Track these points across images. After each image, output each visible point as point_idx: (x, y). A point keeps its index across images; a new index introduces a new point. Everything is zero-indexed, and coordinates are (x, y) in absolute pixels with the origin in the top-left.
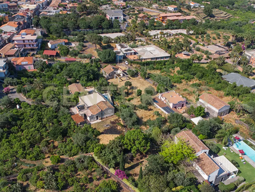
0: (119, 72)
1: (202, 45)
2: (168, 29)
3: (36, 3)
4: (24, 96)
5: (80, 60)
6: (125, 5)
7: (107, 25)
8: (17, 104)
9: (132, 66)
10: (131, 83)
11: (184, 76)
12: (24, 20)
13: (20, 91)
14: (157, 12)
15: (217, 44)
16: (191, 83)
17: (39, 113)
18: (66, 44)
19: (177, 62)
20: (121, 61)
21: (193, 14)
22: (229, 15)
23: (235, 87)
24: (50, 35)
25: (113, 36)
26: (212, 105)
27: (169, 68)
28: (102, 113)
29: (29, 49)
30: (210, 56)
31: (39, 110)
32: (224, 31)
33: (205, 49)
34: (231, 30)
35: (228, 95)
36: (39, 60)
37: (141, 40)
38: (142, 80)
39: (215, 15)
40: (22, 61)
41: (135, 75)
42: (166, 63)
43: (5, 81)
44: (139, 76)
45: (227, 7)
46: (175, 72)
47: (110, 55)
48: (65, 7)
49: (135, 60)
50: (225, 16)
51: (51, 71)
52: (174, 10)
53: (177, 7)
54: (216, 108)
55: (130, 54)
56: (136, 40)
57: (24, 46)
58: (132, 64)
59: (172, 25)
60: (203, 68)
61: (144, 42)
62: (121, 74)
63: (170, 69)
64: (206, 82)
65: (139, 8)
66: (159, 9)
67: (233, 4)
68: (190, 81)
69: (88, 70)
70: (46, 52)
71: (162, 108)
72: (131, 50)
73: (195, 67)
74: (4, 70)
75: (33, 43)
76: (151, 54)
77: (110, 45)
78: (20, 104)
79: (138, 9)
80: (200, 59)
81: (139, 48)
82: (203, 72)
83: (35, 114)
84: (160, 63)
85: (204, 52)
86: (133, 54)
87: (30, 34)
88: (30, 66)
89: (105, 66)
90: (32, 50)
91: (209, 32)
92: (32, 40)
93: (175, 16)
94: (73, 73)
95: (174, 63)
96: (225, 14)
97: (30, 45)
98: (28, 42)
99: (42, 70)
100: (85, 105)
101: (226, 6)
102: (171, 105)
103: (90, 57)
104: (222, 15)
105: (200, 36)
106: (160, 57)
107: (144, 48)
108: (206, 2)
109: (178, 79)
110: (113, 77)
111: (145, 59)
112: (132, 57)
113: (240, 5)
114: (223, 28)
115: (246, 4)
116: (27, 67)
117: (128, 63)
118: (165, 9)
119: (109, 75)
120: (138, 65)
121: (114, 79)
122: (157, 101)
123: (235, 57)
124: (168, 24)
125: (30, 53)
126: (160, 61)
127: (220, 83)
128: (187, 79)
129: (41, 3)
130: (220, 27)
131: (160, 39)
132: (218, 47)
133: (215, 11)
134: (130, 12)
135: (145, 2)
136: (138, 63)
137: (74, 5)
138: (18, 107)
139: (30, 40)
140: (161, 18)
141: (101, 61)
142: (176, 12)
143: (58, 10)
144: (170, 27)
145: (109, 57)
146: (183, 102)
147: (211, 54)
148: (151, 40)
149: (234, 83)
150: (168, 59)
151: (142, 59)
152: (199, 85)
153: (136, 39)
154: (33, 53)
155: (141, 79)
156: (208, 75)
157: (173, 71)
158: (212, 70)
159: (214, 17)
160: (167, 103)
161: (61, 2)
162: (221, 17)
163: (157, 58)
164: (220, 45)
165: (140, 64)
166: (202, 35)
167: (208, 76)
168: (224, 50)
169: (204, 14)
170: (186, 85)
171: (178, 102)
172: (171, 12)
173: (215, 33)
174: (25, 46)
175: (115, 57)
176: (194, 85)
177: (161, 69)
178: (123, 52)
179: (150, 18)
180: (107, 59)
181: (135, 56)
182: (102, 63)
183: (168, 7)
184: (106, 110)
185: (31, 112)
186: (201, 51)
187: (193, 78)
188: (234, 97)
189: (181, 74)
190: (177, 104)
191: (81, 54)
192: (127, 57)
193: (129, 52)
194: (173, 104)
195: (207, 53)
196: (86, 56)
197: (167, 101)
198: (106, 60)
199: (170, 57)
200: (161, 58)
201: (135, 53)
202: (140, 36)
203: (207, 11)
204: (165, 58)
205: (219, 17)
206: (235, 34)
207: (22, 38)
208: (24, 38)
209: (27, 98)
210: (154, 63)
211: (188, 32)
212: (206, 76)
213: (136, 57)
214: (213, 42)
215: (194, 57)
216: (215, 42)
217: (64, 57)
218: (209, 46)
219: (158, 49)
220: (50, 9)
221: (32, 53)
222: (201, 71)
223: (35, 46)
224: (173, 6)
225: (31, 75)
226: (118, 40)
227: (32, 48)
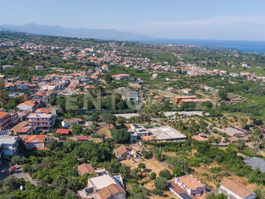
0: (132, 152)
1: (219, 127)
2: (183, 110)
3: (55, 84)
4: (30, 176)
5: (93, 139)
6: (140, 87)
7: (121, 106)
8: (21, 185)
9: (146, 146)
10: (145, 165)
11: (202, 159)
12: (42, 100)
13: (26, 171)
14: (171, 95)
15: (235, 127)
16: (210, 167)
17: (43, 196)
18: (80, 123)
19: (193, 144)
20: (134, 142)
21: (208, 97)
22: (245, 99)
23: (259, 173)
24: (65, 114)
25: (127, 116)
26: (235, 193)
27: (185, 150)
28: (112, 197)
29: (42, 127)
30: (228, 139)
31: (43, 192)
32: (241, 114)
33: (223, 132)
34: (248, 114)
35: (252, 182)
36: (51, 139)
37: (155, 121)
38: (157, 162)
39: (230, 99)
40: (33, 139)
41: (149, 156)
42: (182, 145)
43: (12, 160)
44: (154, 157)
45: (242, 92)
46: (192, 155)
47: (123, 135)
48: (82, 89)
49: (150, 141)
50: (241, 99)
51: (62, 150)
52: (189, 93)
53: (192, 91)
54: (240, 196)
55: (144, 134)
56: (151, 121)
57: (37, 124)
58: (146, 145)
59: (187, 107)
60: (222, 151)
61: (159, 123)
62: (135, 156)
63: (187, 151)
64: (226, 166)
65: (154, 90)
66: (174, 92)
67: (248, 89)
68: (209, 165)
69: (100, 149)
70: (59, 131)
71: (180, 194)
72: (145, 131)
73: (213, 149)
74: (13, 147)
75: (47, 121)
76: (167, 135)
77: (124, 125)
78: (24, 185)
79: (153, 92)
80: (218, 142)
81: (153, 129)
82: (223, 155)
83: (38, 196)
84: (176, 144)
85: (221, 135)
86: (147, 134)
87: (45, 113)
88: (41, 144)
89: (118, 147)
90: (45, 128)
91: (225, 114)
92: (46, 119)
93: (190, 98)
94: (84, 152)
95: (190, 145)
96: (241, 98)
97: (43, 123)
98: (42, 120)
99: (52, 149)
100: (94, 188)
101: (240, 91)
102: (189, 192)
103: (103, 137)
104: (238, 99)
105: (216, 119)
106: (175, 139)
107: (159, 129)
108: (220, 87)
109: (196, 162)
110: (126, 158)
111: (160, 140)
112: (146, 138)
113: (255, 89)
114: (240, 111)
115: (261, 89)
116: (37, 146)
117: (142, 144)
118: (180, 92)
119: (122, 156)
120: (153, 146)
121: (127, 160)
122: (173, 186)
123: (256, 140)
124: (183, 106)
125: (42, 131)
126: (175, 142)
127: (243, 167)
128: (206, 163)
129: (60, 84)
130: (236, 109)
131: (175, 120)
132: (236, 130)
133: (230, 95)
134: (145, 93)
135: (161, 85)
136: (152, 144)
137: (91, 86)
138: (21, 188)
139: (44, 118)
140: (176, 100)
141: (114, 141)
142: (190, 95)
143: (75, 91)
144: (185, 109)
145: (122, 137)
146: (202, 188)
147: (229, 137)
148: (166, 121)
149: (258, 169)
150: (184, 141)
151: (157, 140)
152: (219, 170)
153: (151, 119)
154: (46, 131)
155: (155, 161)
156: (227, 159)
157: (189, 153)
158: (231, 153)
159: (229, 100)
160: (185, 188)
161: (79, 84)
162: (236, 101)
163: (172, 140)
164: (239, 128)
165: (155, 145)
166: (218, 117)
167: (229, 159)
168: (243, 133)
169: (219, 98)
170: (204, 169)
171: (197, 188)
172: (185, 94)
173: (232, 116)
174: (39, 124)
175: (129, 137)
176: (213, 170)
177: (177, 151)
178: (137, 133)
179: (165, 100)
180: (121, 139)
181: (149, 136)
182: (115, 143)
183: (183, 90)
184: (117, 194)
185: (34, 194)
186: (219, 133)
187: (212, 162)
188: (259, 185)
189: (199, 156)
190: (196, 190)
191: (94, 133)
192: (141, 137)
193: (143, 132)
194: (191, 190)
195: (225, 135)
196: (99, 135)
197: (184, 186)
198: (119, 140)
199: (186, 138)
200: (177, 139)
201: (150, 134)
202: (154, 117)
203: (221, 95)
204: (181, 140)
205: (234, 101)
206: (253, 117)
207: (37, 116)
208: (39, 116)
209: (32, 179)
210: (170, 144)
211: (203, 114)
212: (226, 159)
213: (151, 138)
214: (231, 125)
215: (211, 140)
216: (232, 124)
217: (76, 136)
218: (227, 129)
219: (174, 131)
220: (68, 90)
221: (44, 131)
222: (220, 155)
223: (49, 124)
224: (188, 89)
225: (40, 154)
226: (132, 120)
227: (45, 126)
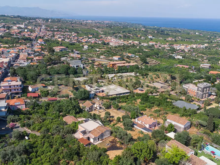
0: (95, 106)
1: (149, 83)
2: (119, 73)
3: (7, 57)
4: (28, 129)
5: (60, 99)
6: (80, 57)
7: (72, 72)
8: (25, 136)
9: (103, 101)
10: (109, 112)
11: (146, 105)
12: (2, 71)
13: (24, 126)
14: (106, 61)
15: (159, 82)
16: (153, 110)
17: (49, 141)
18: (44, 87)
19: (136, 96)
20: (93, 98)
21: (133, 62)
22: (158, 62)
23: (186, 110)
24: (27, 82)
25: (81, 79)
26: (178, 122)
27: (132, 101)
28: (102, 135)
29: (14, 93)
30: (158, 90)
31: (48, 138)
32: (160, 72)
33: (153, 86)
34: (165, 72)
35: (183, 116)
37: (102, 81)
38: (115, 111)
39: (148, 62)
40: (15, 102)
41: (109, 107)
42: (128, 97)
43: (8, 119)
44: (112, 108)
45: (154, 57)
46: (138, 103)
47: (85, 93)
48: (32, 60)
49: (104, 96)
50: (156, 62)
51: (41, 108)
52: (119, 59)
53: (121, 57)
54: (182, 124)
55: (99, 92)
56: (99, 82)
57: (9, 90)
58: (103, 99)
59: (121, 70)
60: (157, 98)
61: (106, 83)
62: (98, 108)
63: (133, 101)
64: (163, 108)
65: (91, 58)
66: (107, 59)
67: (158, 55)
68: (152, 109)
69: (74, 105)
70: (29, 95)
71: (142, 128)
72: (99, 89)
73: (151, 98)
74: (5, 109)
75: (18, 88)
76: (115, 91)
77: (81, 86)
78: (28, 136)
79: (91, 60)
80: (153, 92)
81: (103, 87)
83: (45, 141)
84: (123, 97)
85: (152, 88)
86: (101, 92)
87: (15, 81)
88: (22, 106)
89: (84, 102)
91: (150, 74)
92: (17, 86)
93: (122, 63)
95: (134, 97)
96: (156, 61)
97: (15, 90)
98: (13, 87)
99: (34, 109)
100: (86, 130)
101: (153, 56)
102: (147, 126)
103: (67, 96)
104: (154, 62)
105: (145, 77)
106: (122, 93)
107: (108, 87)
108: (139, 54)
109: (143, 107)
110: (92, 110)
111: (111, 95)
112: (101, 95)
113: (163, 55)
114: (159, 71)
115: (167, 54)
116: (19, 107)
117: (99, 99)
118: (111, 59)
119: (89, 109)
120: (108, 100)
121: (92, 112)
122: (136, 124)
123: (177, 89)
124: (119, 69)
125: (15, 97)
126: (123, 96)
127: (174, 108)
128: (150, 107)
129: (12, 57)
130: (156, 70)
131: (116, 80)
132: (160, 84)
133: (148, 59)
134: (85, 62)
135: (94, 54)
136: (107, 99)
137: (40, 58)
139: (16, 85)
140: (111, 65)
141: (77, 99)
142: (121, 61)
143: (28, 62)
144: (120, 71)
145: (84, 95)
146: (155, 123)
147: (158, 89)
148: (111, 82)
149: (184, 107)
150: (129, 94)
151: (109, 96)
152: (159, 111)
153: (98, 81)
154: (19, 96)
155: (114, 110)
156: (162, 103)
157: (136, 102)
158: (164, 99)
159: (148, 63)
160: (144, 125)
161: (28, 56)
162: (153, 63)
163: (120, 94)
164: (162, 83)
165: (109, 99)
166: (147, 76)
167: (163, 104)
168: (166, 86)
169: (141, 62)
170: (150, 111)
171: (152, 123)
172: (116, 61)
173: (155, 74)
174: (11, 90)
175: (89, 95)
176: (156, 111)
177: (126, 102)
178: (93, 91)
179: (104, 66)
180: (83, 97)
181: (103, 93)
182: (79, 100)
183: (114, 57)
184: (105, 132)
185: (41, 140)
186: (150, 87)
187: (153, 106)
188: (187, 117)
189: (143, 104)
190: (152, 125)
191: (59, 94)
192: (97, 94)
193: (98, 90)
194: (149, 125)
195: (155, 88)
196: (64, 95)
197: (143, 123)
198: (82, 97)
199: (130, 92)
200: (124, 93)
201: (103, 91)
202: (100, 79)
203: (143, 60)
204: (127, 94)
205: (152, 64)
206: (170, 74)
207: (9, 84)
208: (10, 84)
209: (31, 131)
210: (119, 98)
211: (135, 74)
212: (162, 104)
213: (104, 94)
214: (156, 81)
215: (148, 92)
216: (157, 80)
218: (154, 83)
219: (119, 87)
220: (21, 61)
221: (17, 96)
222: (158, 101)
223: (19, 90)
224: (117, 56)
225: (26, 113)
226: (85, 83)
227: (17, 92)
